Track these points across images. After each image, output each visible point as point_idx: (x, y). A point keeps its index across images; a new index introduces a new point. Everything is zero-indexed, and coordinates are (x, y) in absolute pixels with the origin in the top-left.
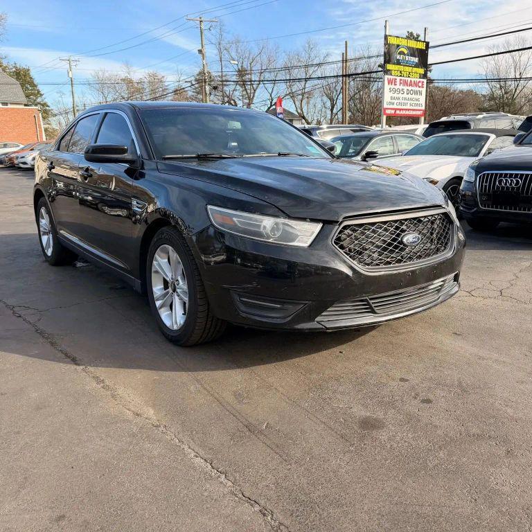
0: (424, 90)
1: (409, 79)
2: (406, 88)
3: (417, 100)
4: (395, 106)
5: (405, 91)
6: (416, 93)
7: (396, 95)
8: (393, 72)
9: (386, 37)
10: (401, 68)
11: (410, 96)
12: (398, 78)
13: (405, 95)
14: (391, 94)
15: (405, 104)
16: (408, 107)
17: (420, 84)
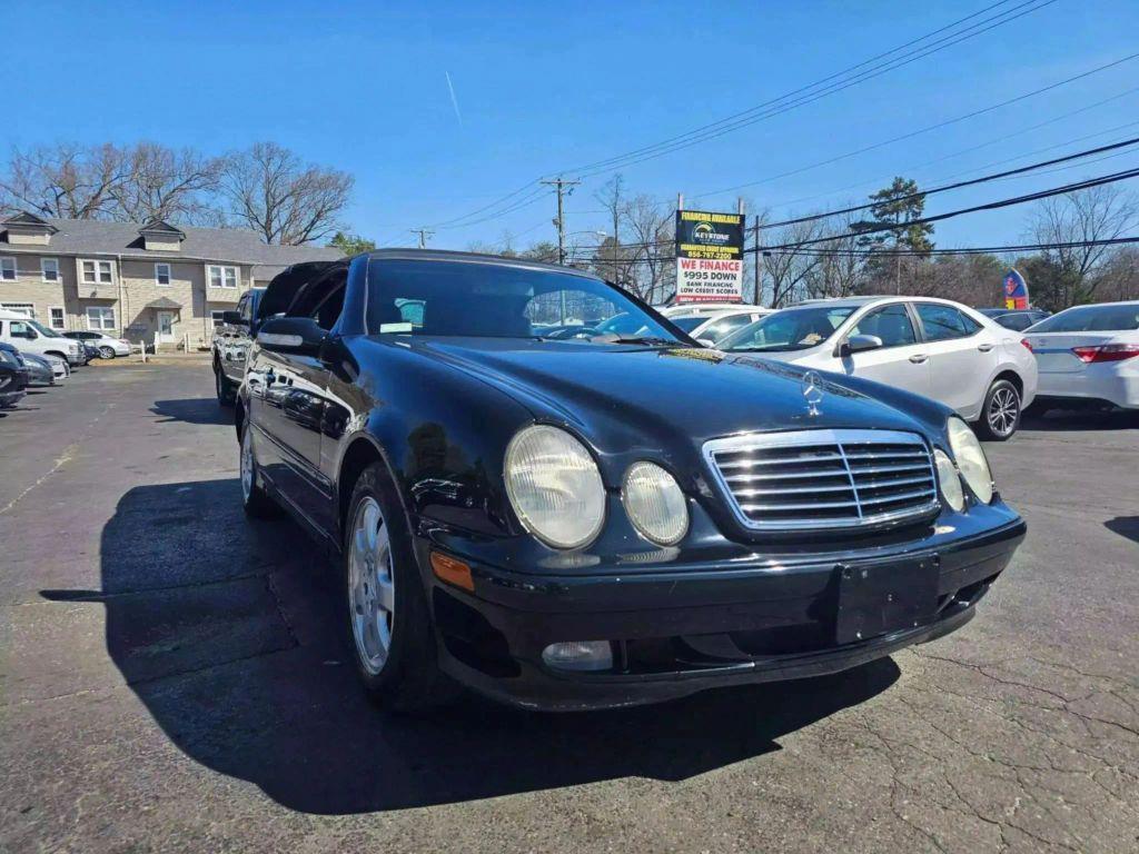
0: (739, 274)
1: (715, 261)
2: (709, 272)
3: (730, 285)
4: (694, 293)
5: (709, 275)
6: (726, 277)
7: (695, 280)
8: (690, 254)
9: (679, 213)
10: (702, 248)
11: (716, 281)
12: (698, 262)
13: (709, 280)
14: (688, 279)
15: (708, 291)
16: (715, 294)
17: (733, 266)
